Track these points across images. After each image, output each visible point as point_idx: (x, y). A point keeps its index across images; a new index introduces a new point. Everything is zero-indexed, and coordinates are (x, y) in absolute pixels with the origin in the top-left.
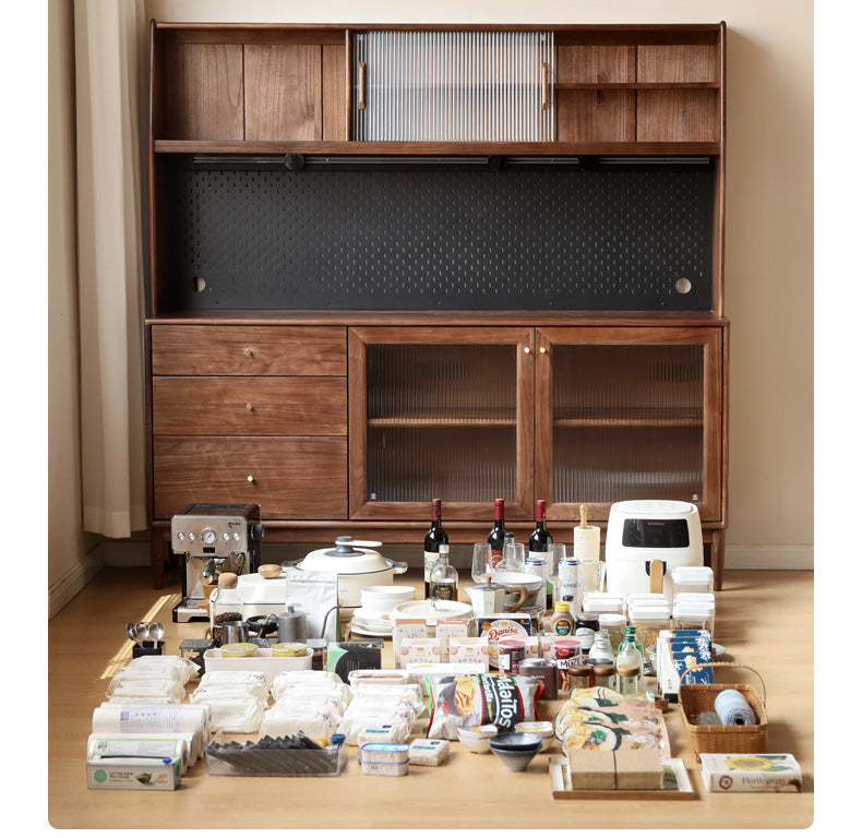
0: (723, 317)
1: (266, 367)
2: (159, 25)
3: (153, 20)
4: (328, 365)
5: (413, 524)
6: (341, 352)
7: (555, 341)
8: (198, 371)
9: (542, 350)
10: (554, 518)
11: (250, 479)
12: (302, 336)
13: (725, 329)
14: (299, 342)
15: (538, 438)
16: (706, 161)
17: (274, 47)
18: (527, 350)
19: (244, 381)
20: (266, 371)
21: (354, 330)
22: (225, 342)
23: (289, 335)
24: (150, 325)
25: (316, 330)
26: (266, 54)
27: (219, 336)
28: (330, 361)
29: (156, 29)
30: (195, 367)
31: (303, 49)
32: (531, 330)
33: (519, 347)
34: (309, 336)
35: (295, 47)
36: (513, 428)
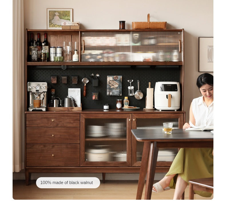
0: (183, 111)
1: (57, 125)
2: (28, 30)
3: (27, 29)
4: (75, 124)
5: (98, 167)
6: (78, 120)
7: (137, 117)
8: (39, 126)
9: (134, 120)
10: (137, 166)
11: (53, 155)
12: (67, 116)
13: (184, 114)
14: (67, 118)
15: (133, 144)
16: (178, 67)
17: (58, 36)
18: (130, 120)
19: (52, 128)
20: (57, 126)
21: (82, 114)
22: (47, 118)
23: (64, 116)
24: (26, 113)
25: (71, 114)
26: (56, 38)
27: (45, 116)
28: (76, 123)
29: (28, 31)
30: (38, 125)
31: (66, 36)
32: (131, 115)
33: (127, 119)
34: (69, 116)
35: (64, 36)
36: (126, 141)
